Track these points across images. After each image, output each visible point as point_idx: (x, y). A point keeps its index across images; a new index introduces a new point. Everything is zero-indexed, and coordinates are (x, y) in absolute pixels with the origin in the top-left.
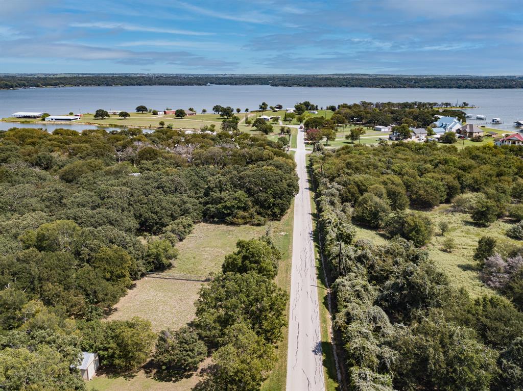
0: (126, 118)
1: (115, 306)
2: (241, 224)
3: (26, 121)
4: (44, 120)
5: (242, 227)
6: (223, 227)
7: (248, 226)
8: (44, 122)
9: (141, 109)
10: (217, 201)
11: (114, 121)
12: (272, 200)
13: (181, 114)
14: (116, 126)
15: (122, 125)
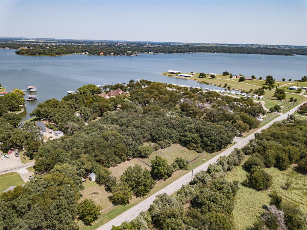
0: (213, 78)
2: (192, 150)
3: (170, 75)
7: (194, 151)
8: (177, 77)
9: (226, 73)
10: (185, 136)
11: (207, 79)
12: (209, 143)
13: (242, 79)
14: (205, 83)
15: (208, 82)
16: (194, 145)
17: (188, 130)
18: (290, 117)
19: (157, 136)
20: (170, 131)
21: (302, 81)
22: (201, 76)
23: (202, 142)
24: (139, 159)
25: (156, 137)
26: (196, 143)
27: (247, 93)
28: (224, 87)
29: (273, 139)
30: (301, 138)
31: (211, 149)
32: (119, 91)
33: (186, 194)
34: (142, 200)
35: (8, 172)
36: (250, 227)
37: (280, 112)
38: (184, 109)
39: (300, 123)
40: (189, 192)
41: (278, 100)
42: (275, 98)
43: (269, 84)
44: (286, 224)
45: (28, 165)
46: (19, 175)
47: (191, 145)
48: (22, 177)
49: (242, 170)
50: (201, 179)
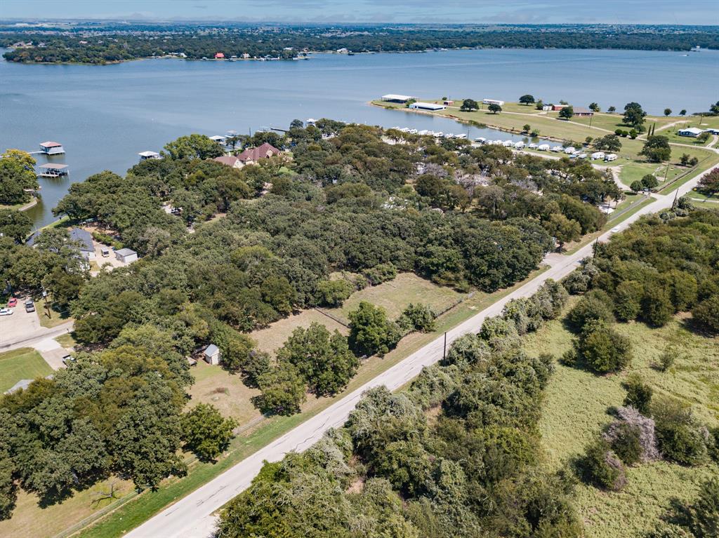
0: (497, 112)
1: (271, 324)
2: (444, 285)
4: (408, 107)
5: (445, 288)
6: (426, 284)
7: (450, 289)
8: (407, 110)
9: (527, 100)
10: (429, 254)
11: (480, 115)
12: (485, 268)
13: (566, 113)
14: (475, 123)
15: (483, 123)
16: (450, 275)
17: (436, 239)
18: (680, 203)
19: (361, 256)
20: (391, 244)
21: (712, 115)
22: (467, 107)
23: (467, 267)
24: (321, 309)
25: (359, 259)
26: (454, 270)
27: (578, 147)
28: (522, 133)
29: (636, 255)
30: (702, 252)
31: (490, 282)
32: (267, 149)
33: (431, 386)
34: (329, 404)
35: (12, 348)
36: (578, 455)
37: (656, 192)
38: (427, 189)
39: (702, 217)
40: (437, 383)
41: (652, 162)
42: (644, 157)
43: (630, 123)
44: (659, 446)
45: (57, 331)
46: (38, 354)
47: (442, 276)
48: (46, 359)
49: (561, 328)
50: (465, 352)
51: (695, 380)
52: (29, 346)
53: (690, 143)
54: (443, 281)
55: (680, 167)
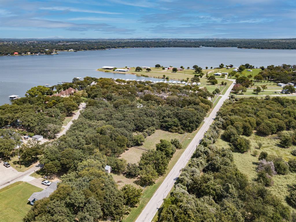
0: (150, 71)
1: (120, 155)
3: (107, 71)
4: (114, 71)
5: (175, 133)
6: (167, 132)
7: (177, 133)
8: (114, 72)
9: (158, 66)
10: (166, 122)
11: (144, 72)
12: (188, 124)
13: (175, 70)
15: (147, 75)
18: (231, 97)
21: (220, 68)
23: (182, 124)
24: (136, 147)
25: (141, 126)
26: (177, 126)
27: (186, 81)
28: (163, 78)
29: (233, 114)
31: (191, 129)
33: (198, 165)
34: (164, 179)
37: (220, 94)
38: (147, 98)
41: (212, 85)
42: (209, 83)
43: (198, 72)
44: (276, 170)
46: (26, 183)
47: (173, 129)
50: (203, 152)
51: (270, 150)
52: (20, 181)
53: (219, 78)
54: (174, 131)
55: (221, 86)
